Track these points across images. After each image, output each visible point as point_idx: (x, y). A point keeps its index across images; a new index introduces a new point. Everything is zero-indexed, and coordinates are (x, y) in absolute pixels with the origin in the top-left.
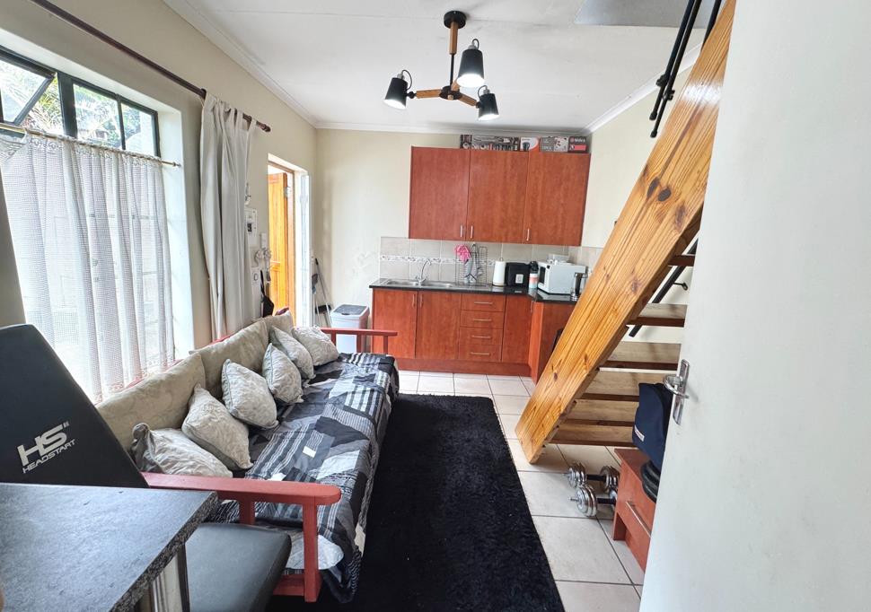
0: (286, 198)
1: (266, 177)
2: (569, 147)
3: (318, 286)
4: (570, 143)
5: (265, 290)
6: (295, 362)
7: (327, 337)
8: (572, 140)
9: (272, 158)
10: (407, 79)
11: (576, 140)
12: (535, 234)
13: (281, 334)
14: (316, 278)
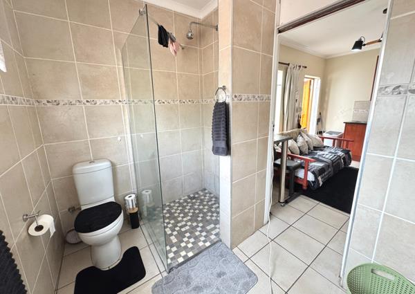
0: (310, 89)
1: (303, 83)
3: (320, 123)
5: (299, 121)
6: (307, 142)
7: (321, 139)
9: (306, 76)
10: (363, 40)
13: (303, 134)
14: (319, 120)
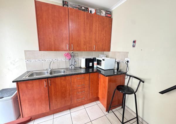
2: (106, 15)
4: (106, 13)
8: (107, 12)
11: (108, 12)
12: (96, 48)
